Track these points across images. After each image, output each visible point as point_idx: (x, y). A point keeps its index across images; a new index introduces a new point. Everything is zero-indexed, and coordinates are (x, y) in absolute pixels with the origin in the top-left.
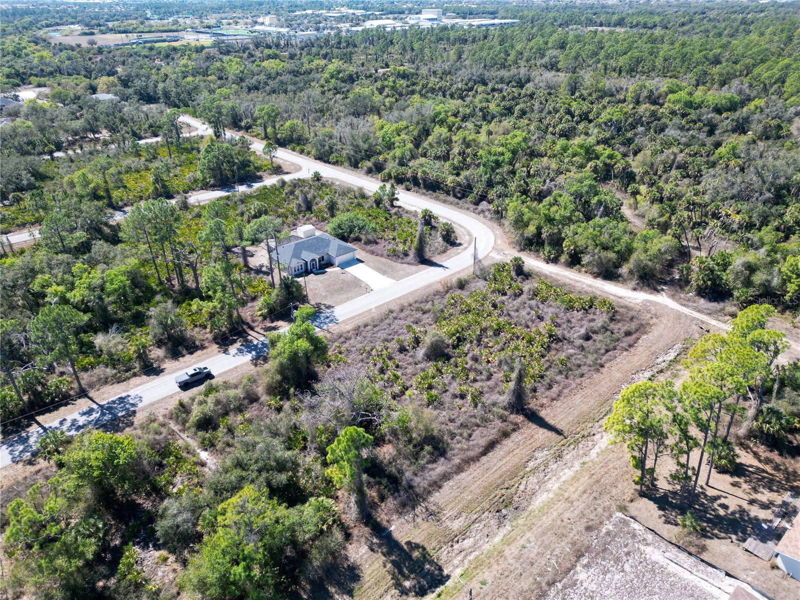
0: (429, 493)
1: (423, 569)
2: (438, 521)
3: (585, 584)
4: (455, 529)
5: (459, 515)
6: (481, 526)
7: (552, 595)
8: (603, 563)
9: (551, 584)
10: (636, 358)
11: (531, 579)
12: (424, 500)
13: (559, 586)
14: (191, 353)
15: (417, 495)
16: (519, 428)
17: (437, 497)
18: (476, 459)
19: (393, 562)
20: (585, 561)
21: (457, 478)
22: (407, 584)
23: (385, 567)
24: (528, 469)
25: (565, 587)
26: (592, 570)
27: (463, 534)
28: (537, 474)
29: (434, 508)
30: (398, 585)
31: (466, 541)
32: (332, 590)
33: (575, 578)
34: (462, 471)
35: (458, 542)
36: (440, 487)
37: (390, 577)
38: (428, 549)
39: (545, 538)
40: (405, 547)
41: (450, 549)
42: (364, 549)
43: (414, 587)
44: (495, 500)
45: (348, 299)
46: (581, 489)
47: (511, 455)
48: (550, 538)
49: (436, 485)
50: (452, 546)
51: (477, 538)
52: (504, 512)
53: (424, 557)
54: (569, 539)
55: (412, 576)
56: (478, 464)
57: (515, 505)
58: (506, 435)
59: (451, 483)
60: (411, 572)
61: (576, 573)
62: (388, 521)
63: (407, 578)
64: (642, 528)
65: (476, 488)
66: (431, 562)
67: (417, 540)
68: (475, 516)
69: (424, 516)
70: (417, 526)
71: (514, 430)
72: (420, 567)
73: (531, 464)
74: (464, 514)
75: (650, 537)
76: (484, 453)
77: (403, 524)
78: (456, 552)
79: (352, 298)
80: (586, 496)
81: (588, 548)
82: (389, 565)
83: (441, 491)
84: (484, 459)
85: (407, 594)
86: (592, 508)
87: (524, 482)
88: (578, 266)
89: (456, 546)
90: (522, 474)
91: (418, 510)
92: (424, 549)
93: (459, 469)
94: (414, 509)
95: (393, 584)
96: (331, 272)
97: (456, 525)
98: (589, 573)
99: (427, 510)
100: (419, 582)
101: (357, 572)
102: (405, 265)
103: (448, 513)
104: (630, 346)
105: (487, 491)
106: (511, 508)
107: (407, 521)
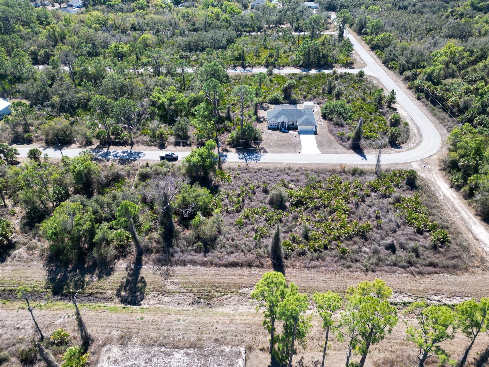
0: (177, 264)
1: (136, 293)
2: (166, 279)
3: (173, 360)
4: (168, 288)
5: (178, 284)
6: (182, 298)
7: (154, 349)
8: (196, 360)
9: (161, 345)
10: (413, 283)
11: (159, 335)
12: (172, 265)
13: (163, 349)
15: (170, 261)
16: (262, 267)
17: (178, 269)
18: (218, 265)
19: (128, 280)
20: (190, 351)
21: (198, 267)
22: (123, 293)
23: (123, 279)
24: (240, 291)
25: (163, 352)
26: (186, 358)
27: (170, 293)
28: (242, 297)
29: (171, 272)
30: (119, 291)
31: (167, 298)
32: (97, 271)
33: (174, 353)
34: (204, 266)
35: (163, 295)
36: (185, 265)
37: (119, 285)
38: (146, 287)
39: (192, 325)
40: (139, 278)
41: (156, 295)
42: (124, 266)
43: (125, 297)
44: (204, 291)
45: (280, 152)
46: (247, 322)
47: (240, 277)
48: (195, 328)
49: (184, 263)
50: (159, 294)
51: (174, 301)
52: (202, 300)
53: (142, 289)
54: (200, 336)
55: (128, 292)
56: (216, 269)
57: (211, 302)
58: (250, 265)
59: (192, 267)
60: (130, 290)
61: (178, 352)
62: (146, 262)
63: (125, 291)
65: (200, 279)
66: (142, 294)
67: (147, 280)
68: (184, 291)
69: (163, 272)
70: (155, 274)
71: (257, 266)
72: (135, 291)
73: (245, 290)
74: (180, 286)
76: (226, 266)
77: (150, 268)
78: (157, 298)
79: (284, 152)
80: (244, 326)
81: (201, 348)
82: (125, 280)
83: (184, 267)
84: (223, 269)
85: (118, 297)
86: (235, 334)
87: (229, 295)
89: (160, 296)
90: (233, 290)
91: (165, 268)
92: (145, 285)
93: (204, 264)
94: (162, 265)
95: (118, 289)
96: (290, 134)
97: (170, 287)
98: (183, 358)
99: (167, 271)
100: (128, 297)
101: (112, 272)
102: (341, 146)
103: (174, 279)
104: (420, 273)
105: (204, 284)
106: (207, 302)
107: (153, 269)
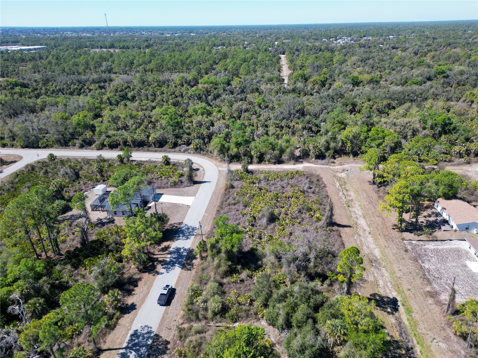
3: (431, 268)
7: (430, 278)
8: (425, 258)
13: (426, 273)
14: (136, 286)
20: (420, 261)
22: (389, 310)
25: (429, 273)
26: (426, 263)
53: (380, 297)
61: (424, 267)
63: (386, 308)
64: (416, 242)
75: (421, 243)
81: (415, 257)
86: (397, 245)
88: (263, 162)
100: (391, 307)
102: (187, 188)
